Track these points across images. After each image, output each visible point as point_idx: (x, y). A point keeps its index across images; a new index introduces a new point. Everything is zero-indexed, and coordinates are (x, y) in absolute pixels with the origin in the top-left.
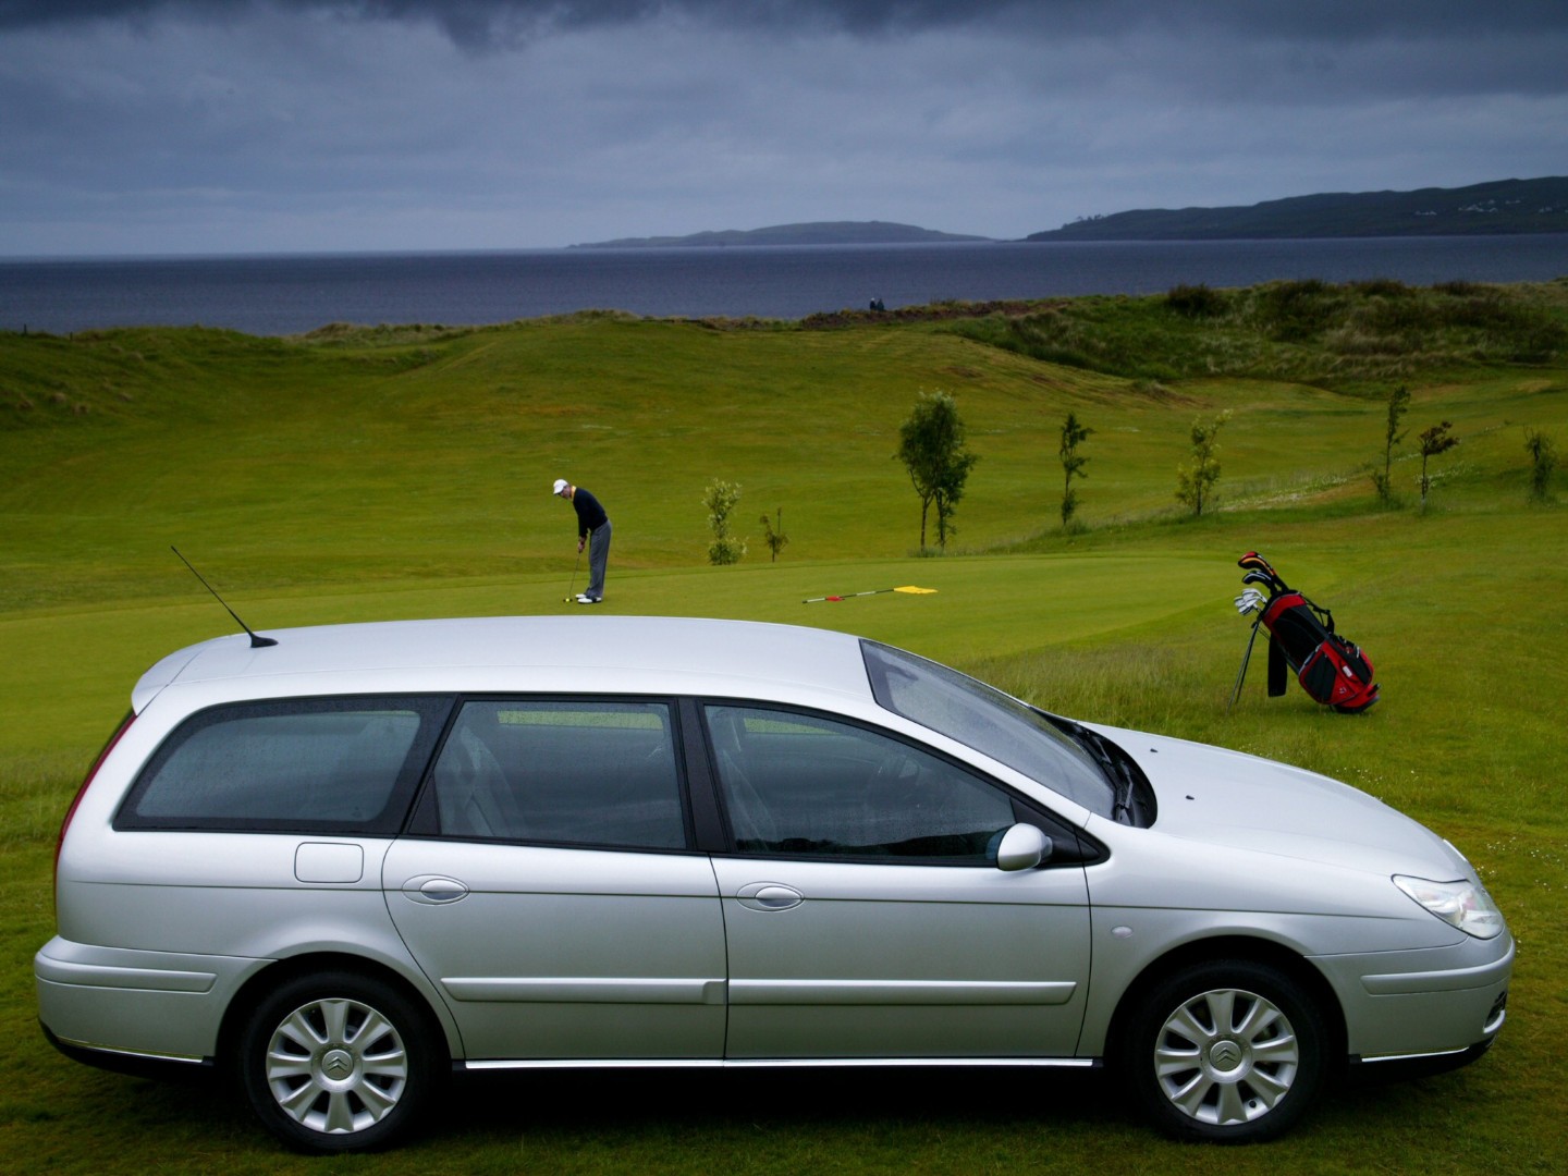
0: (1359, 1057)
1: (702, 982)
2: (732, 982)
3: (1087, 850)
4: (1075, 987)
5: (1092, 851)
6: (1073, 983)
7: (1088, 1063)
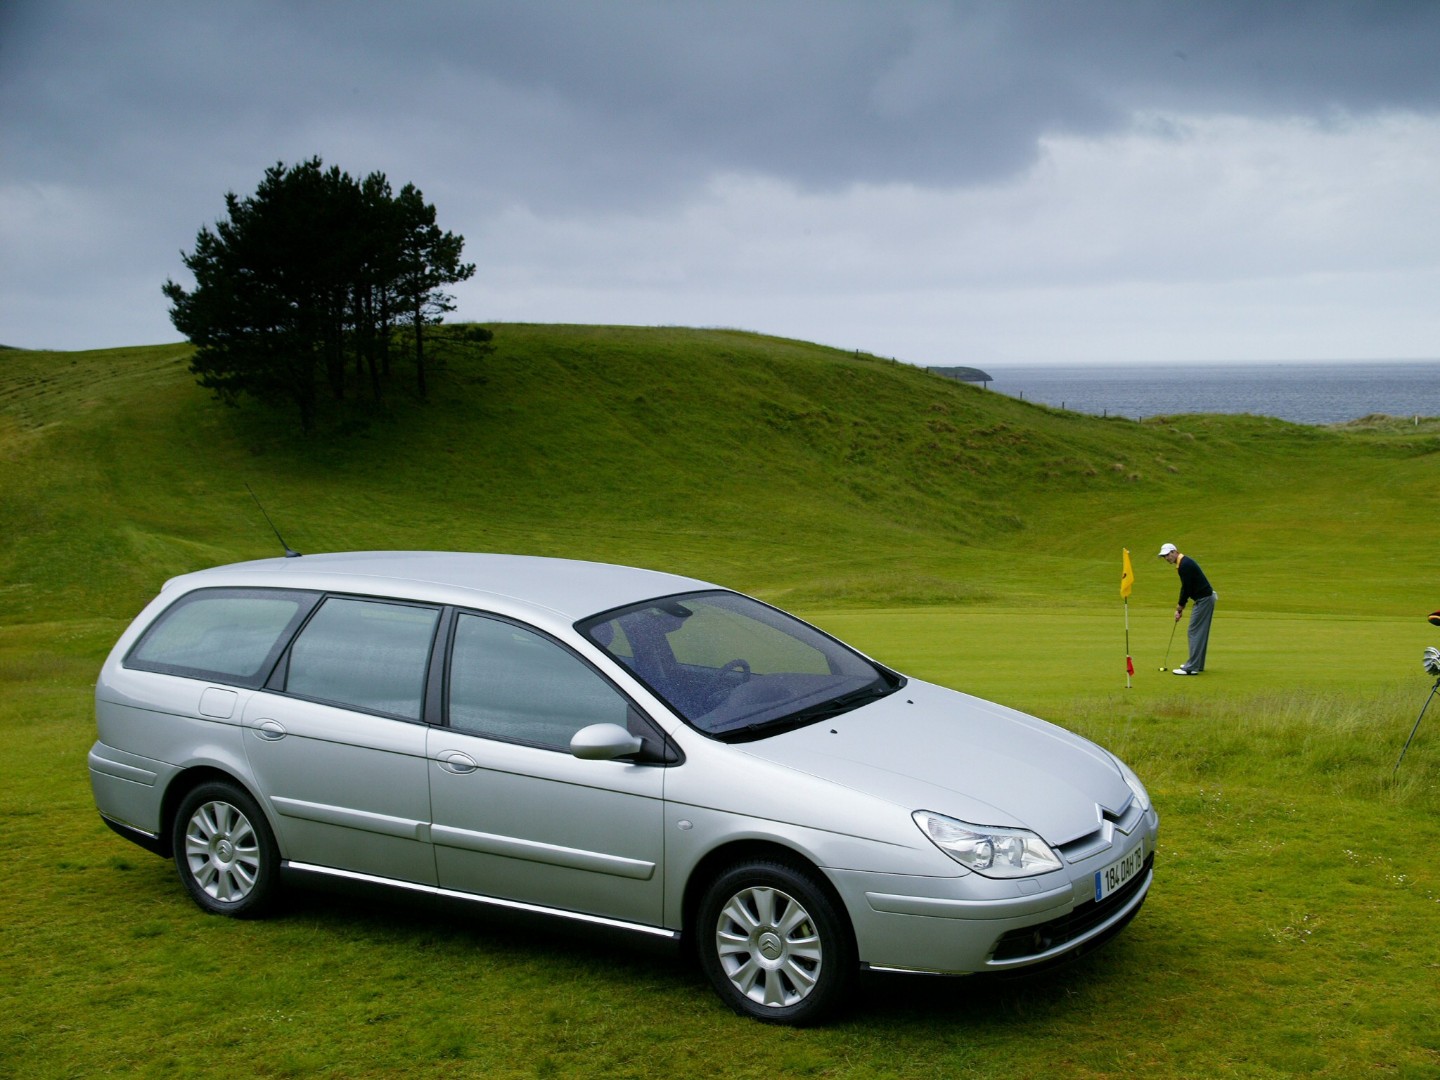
0: (868, 964)
1: (415, 823)
2: (435, 826)
3: (670, 754)
4: (654, 867)
5: (672, 756)
6: (653, 864)
7: (670, 934)
